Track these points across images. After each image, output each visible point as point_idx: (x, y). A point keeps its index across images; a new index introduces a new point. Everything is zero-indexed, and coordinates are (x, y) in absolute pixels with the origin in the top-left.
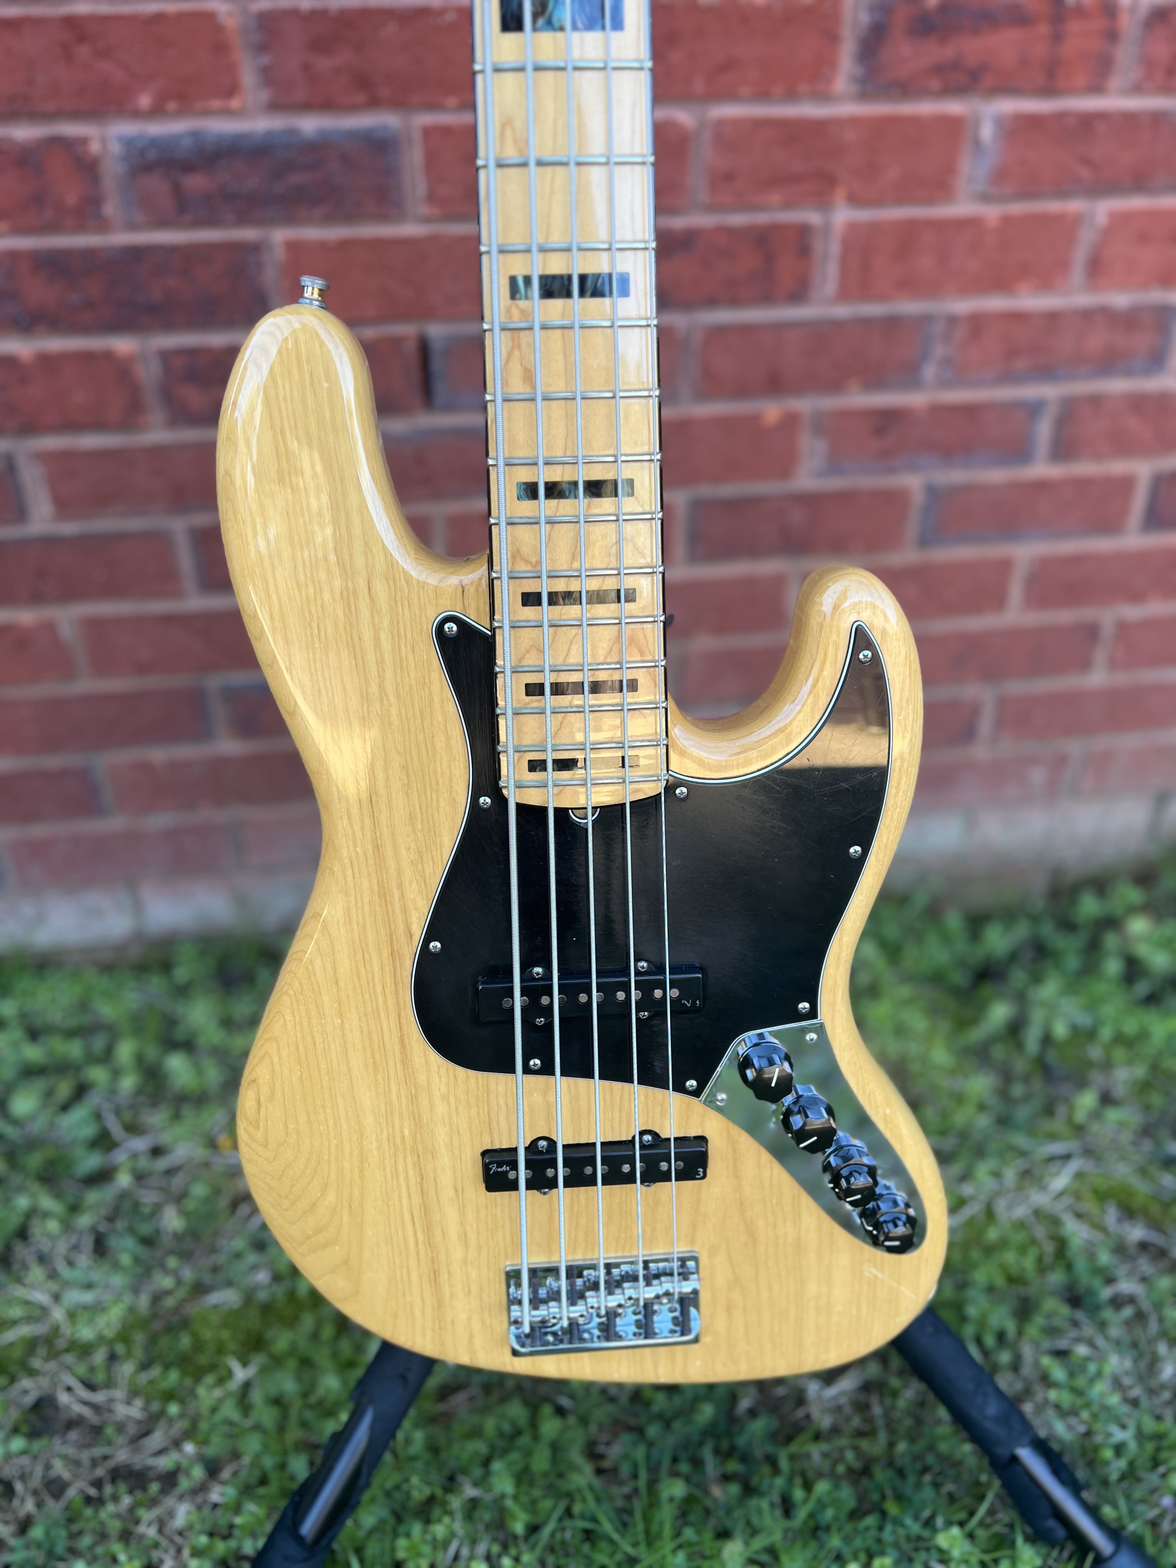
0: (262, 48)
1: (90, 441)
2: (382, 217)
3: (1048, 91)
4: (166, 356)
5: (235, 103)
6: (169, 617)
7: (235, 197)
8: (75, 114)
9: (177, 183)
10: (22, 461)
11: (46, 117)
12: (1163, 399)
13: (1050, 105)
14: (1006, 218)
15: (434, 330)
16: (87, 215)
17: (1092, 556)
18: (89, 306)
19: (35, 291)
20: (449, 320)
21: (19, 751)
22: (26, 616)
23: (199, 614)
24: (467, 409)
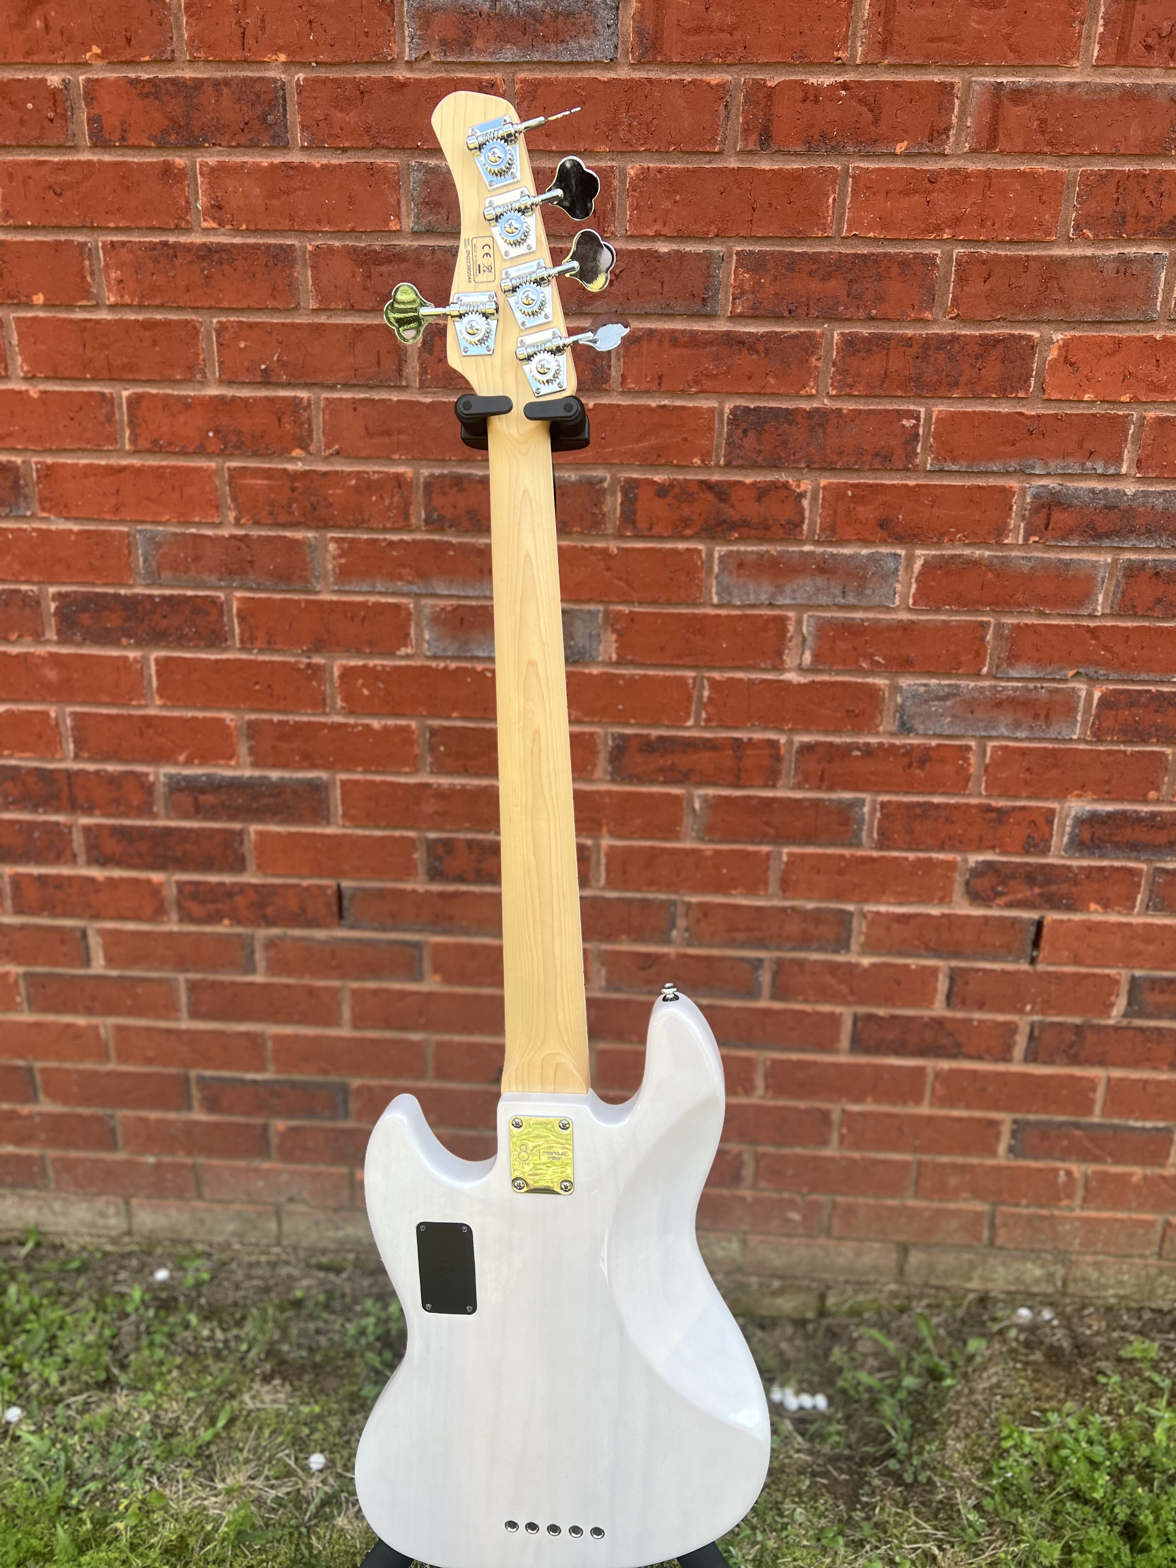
0: (250, 737)
1: (131, 926)
2: (315, 822)
3: (736, 784)
4: (180, 885)
5: (233, 763)
6: (169, 1032)
7: (229, 807)
8: (142, 761)
9: (196, 800)
10: (91, 933)
11: (127, 761)
12: (852, 967)
13: (738, 793)
14: (717, 852)
15: (345, 884)
16: (145, 810)
17: (814, 1064)
18: (140, 855)
19: (111, 846)
20: (354, 879)
21: (66, 1101)
22: (81, 1021)
23: (187, 1032)
24: (365, 929)
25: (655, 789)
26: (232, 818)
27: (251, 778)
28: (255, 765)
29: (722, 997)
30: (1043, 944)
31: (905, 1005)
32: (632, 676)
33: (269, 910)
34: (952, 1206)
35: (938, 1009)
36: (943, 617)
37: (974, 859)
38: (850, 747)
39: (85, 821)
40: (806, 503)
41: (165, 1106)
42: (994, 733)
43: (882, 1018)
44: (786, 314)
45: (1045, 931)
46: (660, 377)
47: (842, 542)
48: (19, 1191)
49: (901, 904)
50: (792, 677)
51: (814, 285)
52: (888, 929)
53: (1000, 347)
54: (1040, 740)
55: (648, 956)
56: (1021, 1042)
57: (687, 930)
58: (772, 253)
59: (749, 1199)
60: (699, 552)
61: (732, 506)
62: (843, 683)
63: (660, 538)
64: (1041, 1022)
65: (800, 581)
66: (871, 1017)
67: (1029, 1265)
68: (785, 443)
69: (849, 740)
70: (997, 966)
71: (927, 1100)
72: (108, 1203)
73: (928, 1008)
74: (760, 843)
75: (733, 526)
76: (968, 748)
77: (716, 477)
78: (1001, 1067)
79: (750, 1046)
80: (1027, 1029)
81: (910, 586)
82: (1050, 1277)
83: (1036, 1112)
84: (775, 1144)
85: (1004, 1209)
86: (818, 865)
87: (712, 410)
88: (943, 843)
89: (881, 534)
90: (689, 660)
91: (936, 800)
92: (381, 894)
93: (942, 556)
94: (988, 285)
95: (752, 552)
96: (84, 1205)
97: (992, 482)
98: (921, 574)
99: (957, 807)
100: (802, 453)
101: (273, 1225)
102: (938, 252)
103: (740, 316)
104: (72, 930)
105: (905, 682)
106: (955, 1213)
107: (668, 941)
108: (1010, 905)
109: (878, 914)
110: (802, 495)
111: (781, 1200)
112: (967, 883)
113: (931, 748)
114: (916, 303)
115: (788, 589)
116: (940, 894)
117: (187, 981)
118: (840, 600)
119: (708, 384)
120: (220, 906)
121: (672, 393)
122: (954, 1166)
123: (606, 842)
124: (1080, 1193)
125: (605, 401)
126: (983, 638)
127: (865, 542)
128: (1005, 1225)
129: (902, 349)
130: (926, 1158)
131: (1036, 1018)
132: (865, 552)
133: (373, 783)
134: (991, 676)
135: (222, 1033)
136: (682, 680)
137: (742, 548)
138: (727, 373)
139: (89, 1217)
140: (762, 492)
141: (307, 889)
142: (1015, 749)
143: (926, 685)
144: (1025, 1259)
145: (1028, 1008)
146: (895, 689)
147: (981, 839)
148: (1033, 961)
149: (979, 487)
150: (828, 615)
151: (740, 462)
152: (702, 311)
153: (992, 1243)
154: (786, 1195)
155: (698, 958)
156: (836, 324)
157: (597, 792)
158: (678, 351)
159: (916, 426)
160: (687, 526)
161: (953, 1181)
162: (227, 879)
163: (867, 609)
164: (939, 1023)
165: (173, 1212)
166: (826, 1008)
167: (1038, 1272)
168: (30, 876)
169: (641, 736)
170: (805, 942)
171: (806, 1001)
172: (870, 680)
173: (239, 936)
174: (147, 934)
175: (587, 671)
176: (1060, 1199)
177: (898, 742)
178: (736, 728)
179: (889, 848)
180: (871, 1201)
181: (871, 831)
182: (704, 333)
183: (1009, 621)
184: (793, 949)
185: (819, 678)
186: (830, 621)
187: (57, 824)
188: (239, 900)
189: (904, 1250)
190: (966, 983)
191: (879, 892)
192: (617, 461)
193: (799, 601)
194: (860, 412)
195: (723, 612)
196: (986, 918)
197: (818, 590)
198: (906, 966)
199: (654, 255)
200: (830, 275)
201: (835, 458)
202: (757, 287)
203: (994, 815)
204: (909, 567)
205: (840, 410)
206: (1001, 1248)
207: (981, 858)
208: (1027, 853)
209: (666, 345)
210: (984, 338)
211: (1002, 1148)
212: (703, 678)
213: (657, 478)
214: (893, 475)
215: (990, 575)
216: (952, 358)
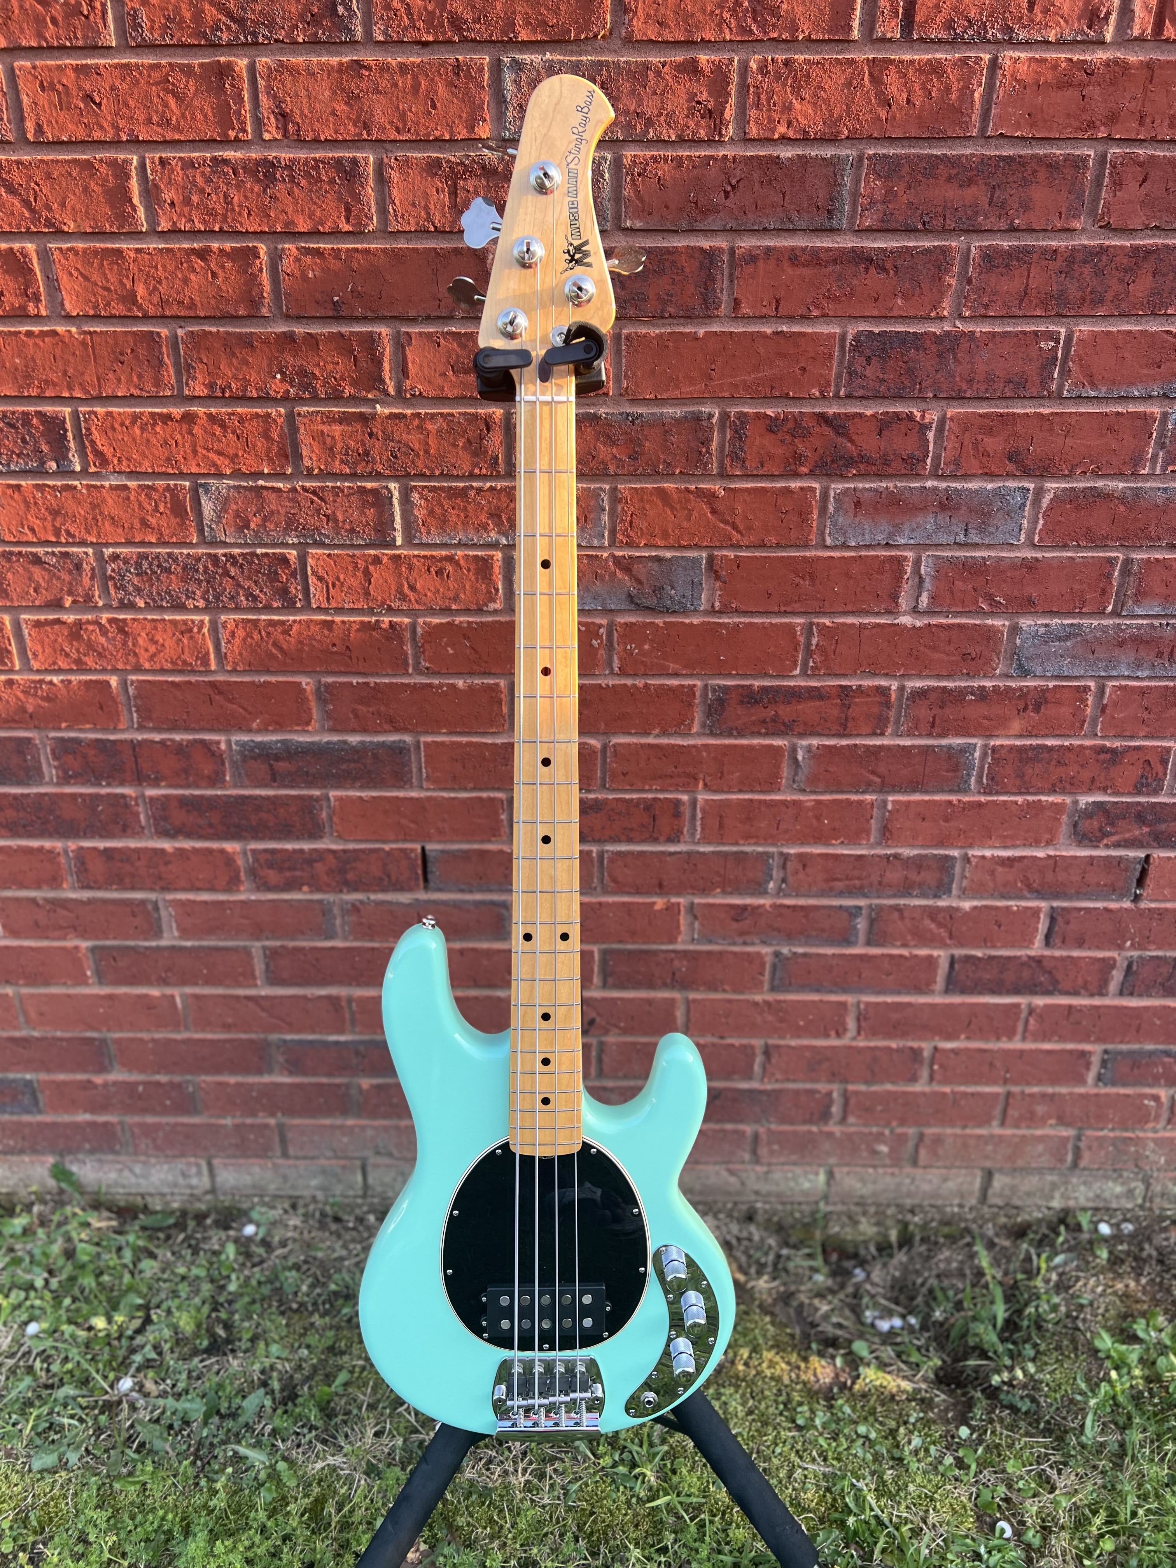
0: (325, 701)
1: (204, 897)
2: (397, 786)
3: (842, 734)
4: (256, 853)
5: (308, 728)
6: (248, 998)
7: (307, 774)
8: (212, 730)
9: (271, 766)
10: (161, 905)
11: (194, 730)
12: (951, 912)
13: (844, 742)
14: (818, 802)
15: (429, 847)
16: (216, 780)
17: (909, 1004)
18: (211, 825)
19: (179, 817)
20: (440, 842)
21: (142, 1070)
22: (155, 992)
23: (266, 998)
24: (450, 891)
25: (755, 741)
26: (310, 785)
27: (328, 743)
28: (333, 730)
29: (816, 946)
30: (1148, 881)
31: (1005, 946)
32: (737, 625)
33: (350, 876)
34: (1039, 1132)
35: (1037, 948)
36: (1070, 554)
37: (1085, 800)
38: (961, 693)
39: (151, 792)
40: (931, 435)
41: (247, 1070)
42: (1114, 673)
43: (979, 959)
44: (920, 227)
45: (1152, 869)
46: (778, 302)
47: (966, 477)
48: (98, 1156)
49: (1005, 847)
50: (906, 620)
51: (951, 193)
52: (992, 873)
53: (1153, 258)
54: (1161, 678)
55: (744, 908)
56: (1117, 975)
57: (784, 880)
58: (907, 156)
59: (838, 1134)
60: (813, 490)
61: (851, 441)
62: (960, 626)
63: (771, 477)
64: (1140, 957)
65: (920, 519)
66: (968, 959)
67: (1110, 1184)
68: (910, 371)
69: (963, 684)
70: (1099, 905)
71: (1018, 1037)
72: (189, 1164)
73: (1027, 947)
74: (863, 792)
75: (850, 462)
76: (1087, 689)
77: (832, 410)
78: (1097, 1001)
79: (845, 991)
80: (1125, 964)
81: (1036, 522)
82: (1130, 1193)
83: (1129, 1042)
84: (867, 1082)
85: (1089, 1133)
86: (923, 813)
87: (832, 336)
88: (1054, 785)
89: (1011, 467)
90: (797, 607)
91: (1049, 742)
92: (466, 855)
93: (1073, 489)
94: (1143, 191)
95: (870, 489)
96: (166, 1167)
97: (1132, 408)
98: (1050, 508)
99: (1069, 749)
100: (929, 381)
101: (359, 1178)
102: (1092, 153)
103: (869, 230)
104: (143, 902)
105: (1025, 622)
106: (1041, 1139)
107: (764, 893)
108: (1117, 845)
109: (983, 857)
110: (928, 427)
111: (871, 1133)
112: (1075, 825)
113: (1048, 689)
114: (1063, 210)
115: (906, 528)
116: (1048, 836)
117: (264, 948)
118: (961, 538)
119: (830, 308)
120: (298, 873)
121: (791, 318)
122: (1044, 1095)
123: (702, 797)
124: (1165, 1115)
125: (716, 328)
126: (1109, 576)
127: (990, 475)
128: (1090, 1148)
129: (1044, 263)
130: (1016, 1089)
131: (1135, 954)
132: (990, 486)
133: (460, 744)
134: (1116, 614)
135: (305, 997)
136: (791, 627)
137: (860, 485)
138: (852, 294)
139: (170, 1178)
140: (885, 423)
141: (389, 853)
142: (1133, 688)
143: (1047, 625)
144: (1107, 1178)
145: (1128, 943)
146: (1015, 630)
147: (1093, 780)
148: (1137, 898)
149: (1118, 414)
150: (949, 554)
151: (861, 392)
152: (827, 225)
153: (1075, 1165)
154: (874, 1130)
155: (794, 908)
156: (974, 236)
157: (694, 746)
158: (799, 271)
159: (1055, 349)
160: (802, 465)
161: (1040, 1109)
162: (306, 846)
163: (989, 546)
164: (1038, 961)
165: (257, 1170)
166: (923, 952)
167: (1118, 1189)
168: (95, 849)
169: (743, 686)
170: (906, 889)
171: (905, 945)
172: (990, 622)
173: (320, 902)
174: (222, 903)
175: (687, 621)
176: (1146, 1122)
177: (1013, 684)
178: (844, 676)
179: (998, 793)
180: (958, 1131)
181: (980, 776)
182: (828, 250)
183: (1139, 556)
184: (894, 896)
185: (934, 621)
186: (949, 560)
187: (123, 796)
188: (319, 867)
189: (989, 1175)
190: (1068, 923)
191: (986, 836)
192: (727, 394)
193: (918, 541)
194: (993, 334)
195: (836, 554)
196: (1092, 858)
197: (938, 528)
198: (1008, 908)
199: (776, 161)
200: (970, 182)
201: (964, 387)
202: (889, 195)
203: (1108, 756)
204: (1037, 501)
205: (973, 333)
206: (1084, 1169)
207: (1091, 799)
208: (1139, 793)
209: (786, 264)
210: (1135, 249)
211: (1091, 1077)
212: (811, 624)
213: (770, 412)
214: (1026, 402)
215: (1122, 508)
216: (1099, 273)
